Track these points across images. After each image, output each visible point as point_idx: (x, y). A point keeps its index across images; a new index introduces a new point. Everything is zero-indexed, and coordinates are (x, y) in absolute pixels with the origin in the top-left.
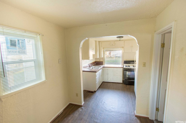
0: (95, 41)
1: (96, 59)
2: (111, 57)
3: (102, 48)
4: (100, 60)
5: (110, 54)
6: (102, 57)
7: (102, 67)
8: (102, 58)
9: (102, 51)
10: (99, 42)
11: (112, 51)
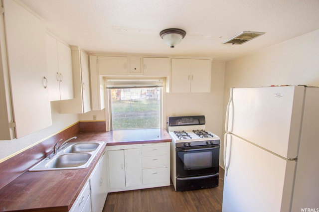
0: (71, 46)
1: (80, 115)
2: (120, 101)
3: (101, 77)
4: (95, 117)
5: (118, 94)
6: (102, 107)
7: (102, 144)
8: (100, 111)
9: (101, 86)
10: (89, 54)
11: (122, 89)
